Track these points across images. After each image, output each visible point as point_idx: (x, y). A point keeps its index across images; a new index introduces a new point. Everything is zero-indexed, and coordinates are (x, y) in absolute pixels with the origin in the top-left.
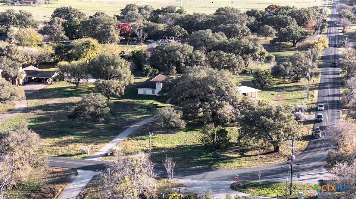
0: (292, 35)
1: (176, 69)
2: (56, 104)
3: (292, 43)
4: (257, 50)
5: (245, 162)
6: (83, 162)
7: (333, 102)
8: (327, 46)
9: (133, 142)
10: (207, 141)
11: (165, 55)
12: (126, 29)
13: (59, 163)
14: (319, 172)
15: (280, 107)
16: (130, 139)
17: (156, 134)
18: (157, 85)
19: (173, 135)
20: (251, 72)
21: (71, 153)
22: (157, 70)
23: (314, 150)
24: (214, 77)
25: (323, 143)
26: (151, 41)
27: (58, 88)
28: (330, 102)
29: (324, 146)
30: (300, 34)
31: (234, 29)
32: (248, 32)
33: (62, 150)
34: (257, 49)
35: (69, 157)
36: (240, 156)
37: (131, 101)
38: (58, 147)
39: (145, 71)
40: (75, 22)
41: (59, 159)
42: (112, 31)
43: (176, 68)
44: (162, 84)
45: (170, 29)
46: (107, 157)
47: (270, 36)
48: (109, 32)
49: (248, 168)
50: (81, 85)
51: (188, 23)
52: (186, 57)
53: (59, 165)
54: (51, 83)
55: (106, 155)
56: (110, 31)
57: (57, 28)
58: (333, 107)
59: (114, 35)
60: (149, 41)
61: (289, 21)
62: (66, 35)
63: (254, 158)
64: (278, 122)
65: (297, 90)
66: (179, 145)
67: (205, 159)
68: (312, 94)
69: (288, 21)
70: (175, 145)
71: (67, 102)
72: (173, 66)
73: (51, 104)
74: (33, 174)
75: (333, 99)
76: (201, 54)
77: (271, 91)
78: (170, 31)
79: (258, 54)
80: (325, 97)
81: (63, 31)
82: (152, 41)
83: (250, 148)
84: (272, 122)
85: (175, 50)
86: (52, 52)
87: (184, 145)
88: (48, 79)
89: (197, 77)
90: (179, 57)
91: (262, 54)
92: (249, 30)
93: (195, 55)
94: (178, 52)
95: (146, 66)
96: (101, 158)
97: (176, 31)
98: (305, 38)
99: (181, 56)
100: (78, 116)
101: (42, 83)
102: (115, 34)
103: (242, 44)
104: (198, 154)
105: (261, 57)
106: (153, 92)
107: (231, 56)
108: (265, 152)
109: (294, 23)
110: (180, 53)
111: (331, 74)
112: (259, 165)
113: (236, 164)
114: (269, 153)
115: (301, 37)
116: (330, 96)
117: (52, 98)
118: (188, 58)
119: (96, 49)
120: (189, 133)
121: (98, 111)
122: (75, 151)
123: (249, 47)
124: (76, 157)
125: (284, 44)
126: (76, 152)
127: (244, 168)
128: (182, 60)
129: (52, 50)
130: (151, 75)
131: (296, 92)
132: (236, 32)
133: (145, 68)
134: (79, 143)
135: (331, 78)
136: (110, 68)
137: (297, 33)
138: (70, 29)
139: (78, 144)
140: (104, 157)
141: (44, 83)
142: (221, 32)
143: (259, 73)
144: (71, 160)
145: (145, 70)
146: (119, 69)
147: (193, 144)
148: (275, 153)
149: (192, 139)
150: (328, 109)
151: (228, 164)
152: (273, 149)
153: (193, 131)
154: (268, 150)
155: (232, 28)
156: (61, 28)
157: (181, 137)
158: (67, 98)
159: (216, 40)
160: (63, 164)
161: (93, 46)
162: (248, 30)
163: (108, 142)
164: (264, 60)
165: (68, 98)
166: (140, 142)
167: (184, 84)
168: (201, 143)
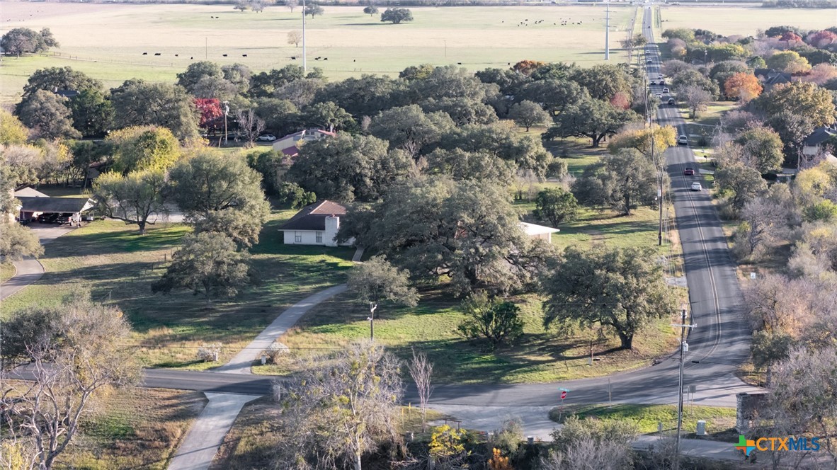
0: (593, 119)
1: (355, 192)
2: (108, 266)
3: (591, 139)
4: (530, 148)
5: (565, 370)
6: (212, 376)
7: (717, 251)
8: (674, 142)
9: (307, 337)
10: (474, 330)
11: (328, 160)
12: (212, 111)
13: (159, 380)
14: (727, 384)
15: (633, 250)
16: (299, 331)
17: (354, 321)
18: (327, 223)
19: (391, 322)
20: (520, 197)
21: (179, 360)
22: (313, 194)
23: (704, 344)
24: (471, 195)
25: (719, 330)
26: (269, 138)
27: (97, 235)
28: (709, 252)
29: (722, 336)
30: (609, 118)
31: (459, 109)
32: (491, 115)
33: (156, 356)
34: (529, 146)
35: (176, 368)
36: (550, 358)
37: (273, 258)
38: (144, 349)
39: (287, 196)
40: (92, 97)
41: (157, 373)
42: (186, 115)
43: (354, 189)
44: (338, 218)
45: (313, 112)
46: (262, 367)
47: (533, 127)
48: (178, 117)
49: (574, 382)
50: (152, 226)
51: (350, 98)
52: (375, 166)
53: (159, 385)
54: (80, 225)
55: (258, 363)
56: (179, 115)
57: (57, 110)
58: (719, 261)
59: (188, 124)
60: (266, 138)
61: (575, 92)
62: (75, 128)
63: (581, 362)
64: (633, 282)
65: (633, 231)
66: (410, 340)
67: (477, 366)
68: (667, 237)
69: (573, 93)
70: (402, 340)
71: (129, 262)
72: (346, 184)
73: (96, 267)
74: (110, 402)
75: (715, 248)
76: (407, 158)
77: (575, 233)
78: (313, 115)
79: (532, 157)
80: (696, 244)
81: (68, 117)
82: (272, 139)
83: (567, 343)
84: (622, 280)
85: (348, 150)
86: (67, 159)
87: (422, 340)
88: (71, 215)
89: (431, 196)
90: (360, 164)
91: (540, 158)
92: (493, 110)
93: (394, 160)
94: (358, 154)
95: (287, 185)
96: (248, 369)
97: (328, 115)
98: (621, 126)
99: (364, 164)
100: (178, 284)
101: (58, 225)
102: (192, 122)
103: (494, 136)
104: (459, 357)
105: (538, 165)
106: (319, 239)
107: (481, 159)
108: (601, 350)
109: (586, 97)
110: (361, 155)
111: (694, 200)
112: (595, 374)
113: (548, 375)
114: (612, 351)
115: (611, 124)
116: (706, 241)
117: (92, 254)
118: (379, 166)
119: (169, 149)
120: (423, 317)
121: (223, 273)
122: (185, 357)
123: (511, 141)
124: (191, 368)
125: (572, 142)
126: (190, 359)
127: (566, 383)
128: (367, 171)
129: (66, 155)
130: (299, 205)
131: (631, 234)
132: (465, 115)
133: (287, 191)
134: (190, 340)
135: (697, 208)
136: (220, 186)
137: (602, 116)
138: (81, 115)
139: (188, 344)
140: (253, 367)
141: (61, 224)
142: (441, 111)
143: (548, 194)
144: (184, 374)
145: (285, 195)
146: (239, 187)
147: (441, 338)
148: (625, 351)
149: (435, 330)
150: (709, 266)
151: (530, 374)
152: (620, 344)
153: (432, 313)
154: (607, 346)
155: (456, 105)
156: (64, 110)
157: (409, 326)
158: (128, 254)
159: (433, 127)
160: (169, 382)
161: (163, 142)
162: (490, 111)
163: (252, 338)
164: (544, 171)
165: (130, 254)
166: (323, 337)
167: (399, 214)
168: (458, 337)
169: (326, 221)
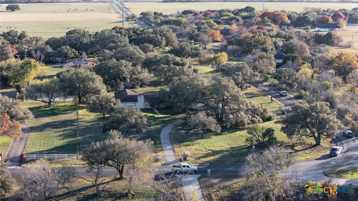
2: (56, 122)
5: (305, 155)
16: (178, 146)
19: (210, 140)
43: (124, 84)
44: (143, 96)
46: (183, 162)
55: (180, 160)
63: (307, 152)
70: (225, 147)
97: (68, 52)
113: (301, 158)
148: (318, 146)
149: (231, 142)
157: (219, 141)
165: (57, 116)
168: (245, 144)
169: (138, 98)
